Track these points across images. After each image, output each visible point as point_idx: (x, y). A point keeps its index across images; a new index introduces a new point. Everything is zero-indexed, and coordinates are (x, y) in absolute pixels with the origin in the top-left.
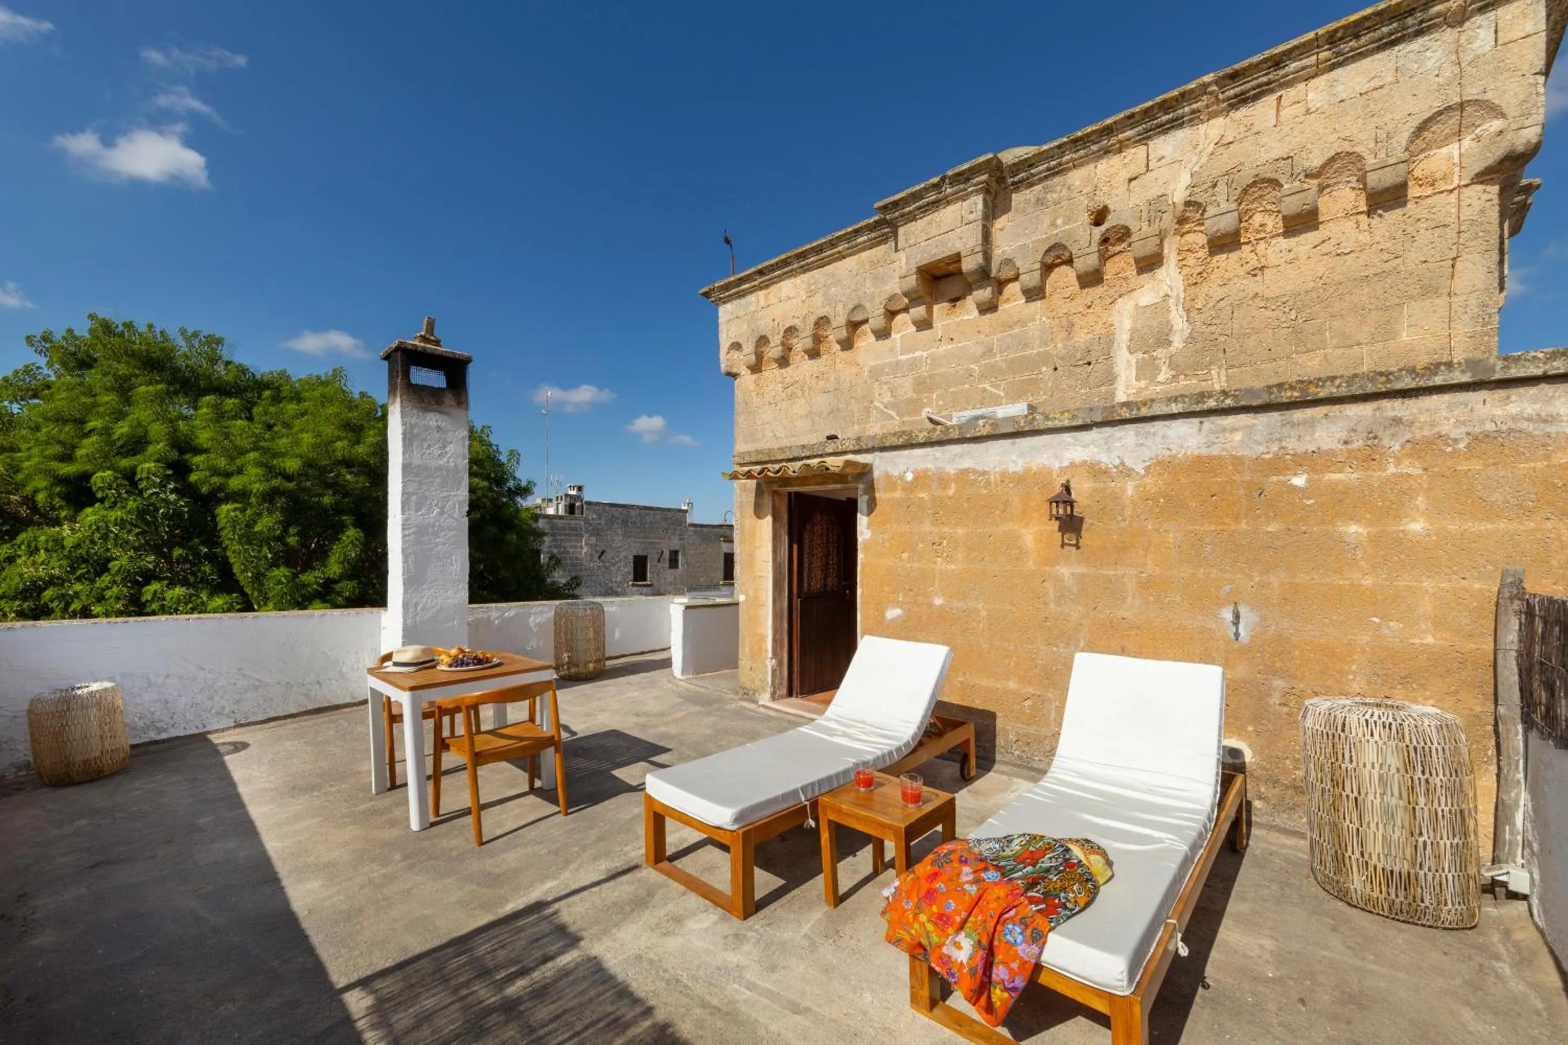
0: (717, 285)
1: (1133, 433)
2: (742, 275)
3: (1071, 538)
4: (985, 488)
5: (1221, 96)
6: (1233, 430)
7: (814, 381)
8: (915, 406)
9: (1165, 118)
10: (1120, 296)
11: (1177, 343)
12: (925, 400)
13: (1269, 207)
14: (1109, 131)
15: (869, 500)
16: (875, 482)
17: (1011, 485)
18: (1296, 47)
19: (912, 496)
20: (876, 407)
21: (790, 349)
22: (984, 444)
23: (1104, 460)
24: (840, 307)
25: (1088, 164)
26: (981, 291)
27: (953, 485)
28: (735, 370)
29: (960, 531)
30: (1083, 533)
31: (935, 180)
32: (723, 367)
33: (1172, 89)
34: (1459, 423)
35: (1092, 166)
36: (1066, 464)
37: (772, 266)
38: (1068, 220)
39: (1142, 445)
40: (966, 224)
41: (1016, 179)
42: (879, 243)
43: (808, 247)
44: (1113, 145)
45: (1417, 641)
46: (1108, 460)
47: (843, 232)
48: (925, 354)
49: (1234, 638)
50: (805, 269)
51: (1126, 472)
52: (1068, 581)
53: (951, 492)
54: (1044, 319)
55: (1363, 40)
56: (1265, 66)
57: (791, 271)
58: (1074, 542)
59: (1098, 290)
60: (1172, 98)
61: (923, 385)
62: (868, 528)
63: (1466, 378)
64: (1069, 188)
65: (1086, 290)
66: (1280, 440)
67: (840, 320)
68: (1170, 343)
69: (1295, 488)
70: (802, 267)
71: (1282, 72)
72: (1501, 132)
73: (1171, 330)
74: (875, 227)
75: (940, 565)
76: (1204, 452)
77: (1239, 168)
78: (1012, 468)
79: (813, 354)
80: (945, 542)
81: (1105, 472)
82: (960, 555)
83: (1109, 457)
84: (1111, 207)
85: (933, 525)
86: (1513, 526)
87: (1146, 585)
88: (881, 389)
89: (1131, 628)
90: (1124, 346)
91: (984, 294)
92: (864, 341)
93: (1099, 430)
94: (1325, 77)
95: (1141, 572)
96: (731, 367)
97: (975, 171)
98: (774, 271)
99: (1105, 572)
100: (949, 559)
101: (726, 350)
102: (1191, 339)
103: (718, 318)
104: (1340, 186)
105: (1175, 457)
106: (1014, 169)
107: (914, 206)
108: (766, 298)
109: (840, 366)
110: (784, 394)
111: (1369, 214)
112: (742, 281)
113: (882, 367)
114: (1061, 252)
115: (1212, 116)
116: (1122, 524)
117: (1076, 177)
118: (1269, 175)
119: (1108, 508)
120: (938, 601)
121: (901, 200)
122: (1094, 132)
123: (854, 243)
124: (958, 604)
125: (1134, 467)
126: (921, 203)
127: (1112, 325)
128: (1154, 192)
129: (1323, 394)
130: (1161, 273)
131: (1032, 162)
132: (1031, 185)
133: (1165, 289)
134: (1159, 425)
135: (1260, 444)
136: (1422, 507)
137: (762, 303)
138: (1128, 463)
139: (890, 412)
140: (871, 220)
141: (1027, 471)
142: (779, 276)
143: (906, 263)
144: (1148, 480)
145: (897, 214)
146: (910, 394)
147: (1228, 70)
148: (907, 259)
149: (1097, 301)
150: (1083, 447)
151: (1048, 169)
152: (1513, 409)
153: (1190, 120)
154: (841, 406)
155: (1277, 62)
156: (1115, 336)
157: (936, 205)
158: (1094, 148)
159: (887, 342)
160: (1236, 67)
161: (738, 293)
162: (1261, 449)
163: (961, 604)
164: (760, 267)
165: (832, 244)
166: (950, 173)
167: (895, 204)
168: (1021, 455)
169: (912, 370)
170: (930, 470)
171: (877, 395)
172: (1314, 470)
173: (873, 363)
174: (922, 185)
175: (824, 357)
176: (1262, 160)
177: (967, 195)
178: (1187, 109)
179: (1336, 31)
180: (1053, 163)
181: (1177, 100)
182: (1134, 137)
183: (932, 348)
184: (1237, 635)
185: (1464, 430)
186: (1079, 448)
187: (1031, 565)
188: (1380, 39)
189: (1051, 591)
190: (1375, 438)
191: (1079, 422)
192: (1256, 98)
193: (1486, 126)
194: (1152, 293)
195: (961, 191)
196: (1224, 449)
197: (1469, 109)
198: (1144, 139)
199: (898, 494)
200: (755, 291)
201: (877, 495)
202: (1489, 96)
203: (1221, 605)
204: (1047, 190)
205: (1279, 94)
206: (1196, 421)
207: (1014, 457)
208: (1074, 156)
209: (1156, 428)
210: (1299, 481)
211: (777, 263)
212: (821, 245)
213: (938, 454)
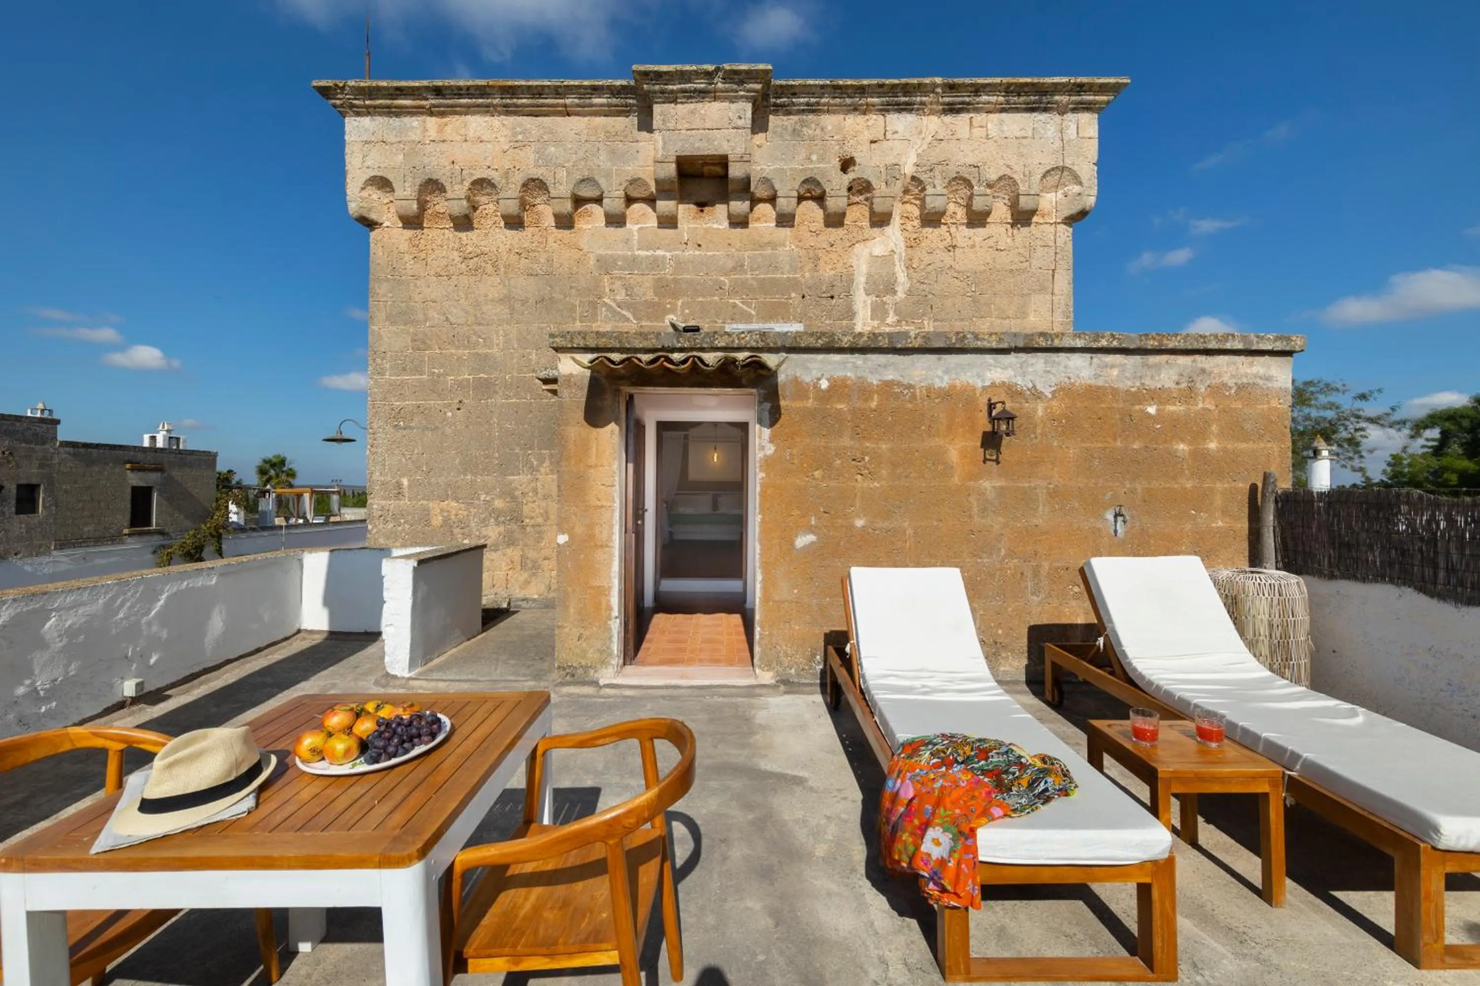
0: (351, 83)
1: (1043, 361)
2: (403, 84)
3: (991, 454)
4: (910, 402)
5: (941, 100)
6: (1113, 367)
7: (514, 258)
8: (656, 310)
9: (903, 99)
10: (857, 242)
11: (901, 295)
12: (668, 306)
13: (959, 200)
14: (862, 91)
15: (772, 408)
16: (779, 388)
17: (937, 401)
18: (989, 85)
19: (828, 406)
20: (606, 304)
21: (475, 209)
22: (911, 357)
23: (1019, 383)
24: (562, 174)
25: (839, 113)
26: (739, 203)
27: (876, 397)
28: (373, 216)
29: (884, 446)
30: (1003, 449)
31: (710, 68)
32: (353, 207)
33: (914, 77)
34: (1233, 376)
35: (842, 116)
36: (987, 383)
37: (460, 88)
38: (822, 159)
39: (1049, 372)
40: (734, 128)
41: (778, 101)
42: (619, 114)
43: (523, 83)
44: (861, 105)
45: (1214, 525)
46: (1022, 383)
47: (576, 83)
48: (668, 255)
49: (1113, 533)
50: (509, 111)
51: (1037, 395)
52: (991, 495)
53: (874, 404)
54: (793, 247)
55: (1022, 99)
56: (970, 89)
57: (487, 106)
58: (994, 457)
59: (838, 232)
60: (912, 84)
61: (664, 288)
62: (771, 441)
63: (1240, 346)
64: (822, 129)
65: (830, 229)
66: (1141, 377)
67: (562, 187)
68: (895, 292)
69: (1149, 416)
70: (505, 106)
71: (978, 99)
72: (1080, 194)
73: (896, 281)
74: (619, 93)
75: (861, 483)
76: (1093, 382)
77: (947, 162)
78: (938, 384)
79: (514, 222)
80: (867, 458)
81: (1021, 393)
82: (884, 472)
83: (1024, 380)
84: (858, 160)
85: (852, 439)
86: (1255, 446)
87: (1054, 494)
88: (613, 283)
89: (1042, 533)
90: (861, 287)
91: (739, 206)
92: (588, 223)
93: (1016, 355)
94: (997, 115)
95: (1050, 484)
96: (370, 210)
97: (751, 76)
98: (460, 96)
99: (1021, 485)
100: (872, 475)
101: (360, 185)
102: (910, 293)
103: (343, 133)
104: (999, 200)
105: (1073, 384)
106: (780, 92)
107: (679, 86)
108: (441, 129)
109: (552, 245)
110: (463, 266)
111: (1013, 225)
112: (401, 92)
113: (615, 259)
114: (813, 187)
115: (932, 113)
116: (1035, 441)
117: (829, 121)
118: (967, 176)
119: (1024, 426)
120: (859, 523)
121: (666, 73)
122: (852, 86)
123: (588, 101)
124: (881, 524)
125: (1043, 390)
126: (688, 86)
127: (851, 266)
128: (891, 160)
129: (1171, 345)
130: (888, 230)
131: (797, 91)
132: (788, 113)
133: (891, 246)
134: (1062, 355)
135: (1128, 379)
136: (1216, 432)
137: (433, 133)
138: (1039, 387)
139: (624, 312)
140: (618, 83)
141: (953, 387)
142: (469, 106)
143: (663, 148)
144: (1054, 403)
145: (657, 87)
146: (650, 296)
147: (950, 81)
148: (665, 143)
149: (838, 242)
150: (1003, 369)
151: (808, 104)
152: (1254, 370)
153: (918, 110)
154: (557, 296)
155: (977, 90)
156: (855, 277)
157: (702, 95)
158: (848, 101)
159: (620, 231)
160: (956, 80)
161: (388, 107)
162: (1130, 383)
163: (886, 525)
164: (439, 83)
165: (558, 92)
166: (727, 67)
167: (659, 75)
168: (947, 372)
169: (653, 269)
170: (850, 378)
171: (607, 290)
172: (1161, 403)
173: (602, 252)
174: (694, 68)
175: (529, 231)
176: (962, 162)
177: (736, 97)
178: (918, 99)
179: (1011, 84)
180: (813, 100)
181: (914, 88)
182: (879, 105)
183: (678, 249)
184: (1116, 531)
185: (1234, 381)
186: (999, 370)
187: (956, 480)
188: (1028, 104)
189: (975, 504)
190: (1192, 381)
191: (1005, 345)
192: (958, 111)
193: (1070, 187)
194: (882, 246)
195: (732, 91)
196: (1106, 382)
197: (1066, 173)
198: (884, 110)
199: (810, 403)
200: (422, 113)
201: (783, 403)
202: (1075, 168)
203: (1106, 509)
204: (803, 124)
205: (972, 115)
206: (1088, 356)
207: (940, 373)
208: (831, 101)
209: (1060, 358)
210: (1152, 410)
211: (468, 88)
212: (543, 87)
213: (860, 362)
